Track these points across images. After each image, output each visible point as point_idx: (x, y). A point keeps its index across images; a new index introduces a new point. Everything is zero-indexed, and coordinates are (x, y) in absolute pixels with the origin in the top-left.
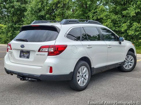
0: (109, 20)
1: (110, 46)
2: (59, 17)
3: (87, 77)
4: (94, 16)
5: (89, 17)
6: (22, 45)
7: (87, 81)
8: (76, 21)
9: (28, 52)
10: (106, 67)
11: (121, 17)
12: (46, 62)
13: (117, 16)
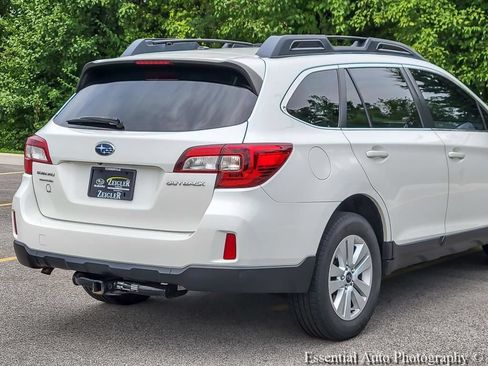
0: (429, 35)
1: (457, 154)
2: (186, 16)
3: (367, 280)
4: (352, 14)
5: (329, 14)
6: (104, 145)
7: (365, 299)
8: (318, 44)
9: (128, 174)
10: (441, 241)
11: (483, 18)
12: (208, 212)
13: (463, 12)
